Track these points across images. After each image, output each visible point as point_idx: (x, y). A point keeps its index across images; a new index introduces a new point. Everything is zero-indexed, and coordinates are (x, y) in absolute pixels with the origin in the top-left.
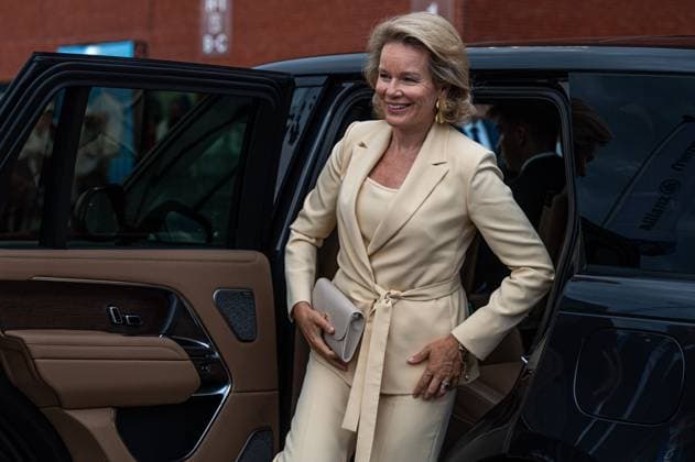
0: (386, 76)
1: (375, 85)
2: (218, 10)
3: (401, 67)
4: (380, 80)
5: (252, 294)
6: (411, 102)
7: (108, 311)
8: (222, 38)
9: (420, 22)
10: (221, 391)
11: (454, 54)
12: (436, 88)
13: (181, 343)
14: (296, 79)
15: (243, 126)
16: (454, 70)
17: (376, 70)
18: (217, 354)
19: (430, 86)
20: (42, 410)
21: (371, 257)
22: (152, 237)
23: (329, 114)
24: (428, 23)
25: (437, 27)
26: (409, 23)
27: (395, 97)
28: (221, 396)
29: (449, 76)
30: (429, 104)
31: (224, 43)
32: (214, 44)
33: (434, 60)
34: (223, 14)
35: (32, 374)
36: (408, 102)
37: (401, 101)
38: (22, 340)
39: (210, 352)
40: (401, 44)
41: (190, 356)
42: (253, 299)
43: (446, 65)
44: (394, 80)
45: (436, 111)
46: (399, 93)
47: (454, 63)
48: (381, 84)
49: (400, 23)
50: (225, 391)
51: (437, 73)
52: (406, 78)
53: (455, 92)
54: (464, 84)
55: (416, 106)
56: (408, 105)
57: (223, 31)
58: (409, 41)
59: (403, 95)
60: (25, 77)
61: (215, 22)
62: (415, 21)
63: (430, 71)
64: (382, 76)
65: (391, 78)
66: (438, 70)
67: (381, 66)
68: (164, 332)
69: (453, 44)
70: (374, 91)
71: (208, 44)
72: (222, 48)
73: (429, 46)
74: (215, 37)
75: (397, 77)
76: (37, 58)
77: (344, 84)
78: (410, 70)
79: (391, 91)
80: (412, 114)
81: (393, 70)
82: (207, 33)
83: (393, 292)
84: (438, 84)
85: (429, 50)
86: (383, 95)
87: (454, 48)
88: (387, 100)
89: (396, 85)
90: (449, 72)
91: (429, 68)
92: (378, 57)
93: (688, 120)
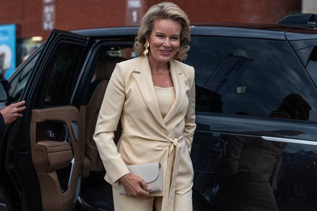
0: (162, 36)
2: (49, 12)
8: (51, 23)
10: (72, 161)
20: (37, 174)
23: (90, 52)
28: (72, 163)
31: (52, 25)
32: (48, 26)
34: (52, 14)
38: (45, 146)
52: (173, 37)
56: (170, 51)
57: (52, 20)
59: (172, 46)
60: (51, 39)
61: (48, 17)
64: (158, 36)
65: (165, 37)
68: (66, 139)
71: (46, 26)
74: (48, 23)
75: (169, 37)
81: (168, 34)
82: (45, 21)
89: (169, 41)
93: (231, 55)
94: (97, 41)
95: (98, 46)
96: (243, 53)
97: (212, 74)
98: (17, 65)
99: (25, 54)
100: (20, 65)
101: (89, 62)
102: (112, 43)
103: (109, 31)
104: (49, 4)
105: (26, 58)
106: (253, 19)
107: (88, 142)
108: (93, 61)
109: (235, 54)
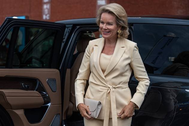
0: (103, 23)
1: (99, 25)
2: (47, 8)
3: (107, 20)
4: (101, 24)
5: (56, 80)
6: (110, 31)
7: (22, 84)
8: (48, 15)
9: (113, 7)
10: (48, 105)
11: (124, 17)
12: (118, 27)
13: (40, 92)
14: (66, 25)
15: (53, 38)
16: (123, 21)
17: (100, 21)
18: (47, 95)
19: (116, 26)
20: (6, 110)
21: (105, 76)
22: (28, 65)
23: (73, 34)
24: (116, 7)
25: (119, 8)
26: (110, 7)
27: (106, 30)
28: (48, 106)
29: (122, 23)
30: (115, 32)
31: (48, 17)
32: (46, 17)
33: (118, 19)
34: (48, 10)
35: (5, 101)
36: (109, 31)
37: (107, 31)
38: (3, 92)
39: (46, 95)
40: (107, 13)
41: (42, 95)
42: (56, 81)
43: (121, 20)
44: (105, 24)
45: (118, 33)
46: (106, 28)
47: (124, 19)
48: (101, 25)
49: (107, 7)
50: (49, 104)
51: (118, 22)
52: (109, 24)
53: (123, 28)
54: (126, 26)
55: (112, 32)
56: (109, 32)
57: (48, 14)
58: (110, 12)
59: (108, 29)
61: (46, 11)
62: (112, 6)
63: (116, 22)
64: (101, 23)
65: (104, 23)
66: (118, 21)
67: (101, 20)
68: (36, 89)
69: (123, 13)
70: (99, 27)
71: (44, 17)
72: (48, 18)
73: (116, 14)
74: (46, 15)
75: (106, 23)
76: (7, 19)
77: (77, 27)
78: (110, 21)
79: (104, 27)
80: (111, 34)
81: (105, 21)
82: (44, 14)
83: (114, 86)
84: (118, 25)
85: (116, 15)
86: (102, 28)
87: (124, 15)
88: (103, 30)
89: (106, 25)
90: (122, 22)
91: (116, 21)
92: (100, 17)
93: (165, 36)
94: (78, 27)
95: (79, 30)
96: (173, 35)
97: (152, 49)
98: (26, 43)
99: (31, 36)
100: (28, 44)
101: (73, 40)
102: (87, 28)
103: (86, 20)
104: (46, 3)
105: (32, 38)
106: (179, 13)
107: (72, 92)
108: (75, 40)
109: (168, 35)
